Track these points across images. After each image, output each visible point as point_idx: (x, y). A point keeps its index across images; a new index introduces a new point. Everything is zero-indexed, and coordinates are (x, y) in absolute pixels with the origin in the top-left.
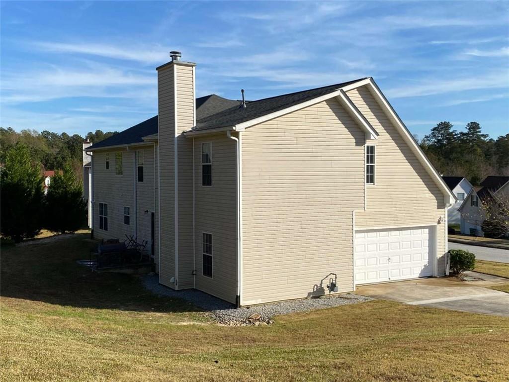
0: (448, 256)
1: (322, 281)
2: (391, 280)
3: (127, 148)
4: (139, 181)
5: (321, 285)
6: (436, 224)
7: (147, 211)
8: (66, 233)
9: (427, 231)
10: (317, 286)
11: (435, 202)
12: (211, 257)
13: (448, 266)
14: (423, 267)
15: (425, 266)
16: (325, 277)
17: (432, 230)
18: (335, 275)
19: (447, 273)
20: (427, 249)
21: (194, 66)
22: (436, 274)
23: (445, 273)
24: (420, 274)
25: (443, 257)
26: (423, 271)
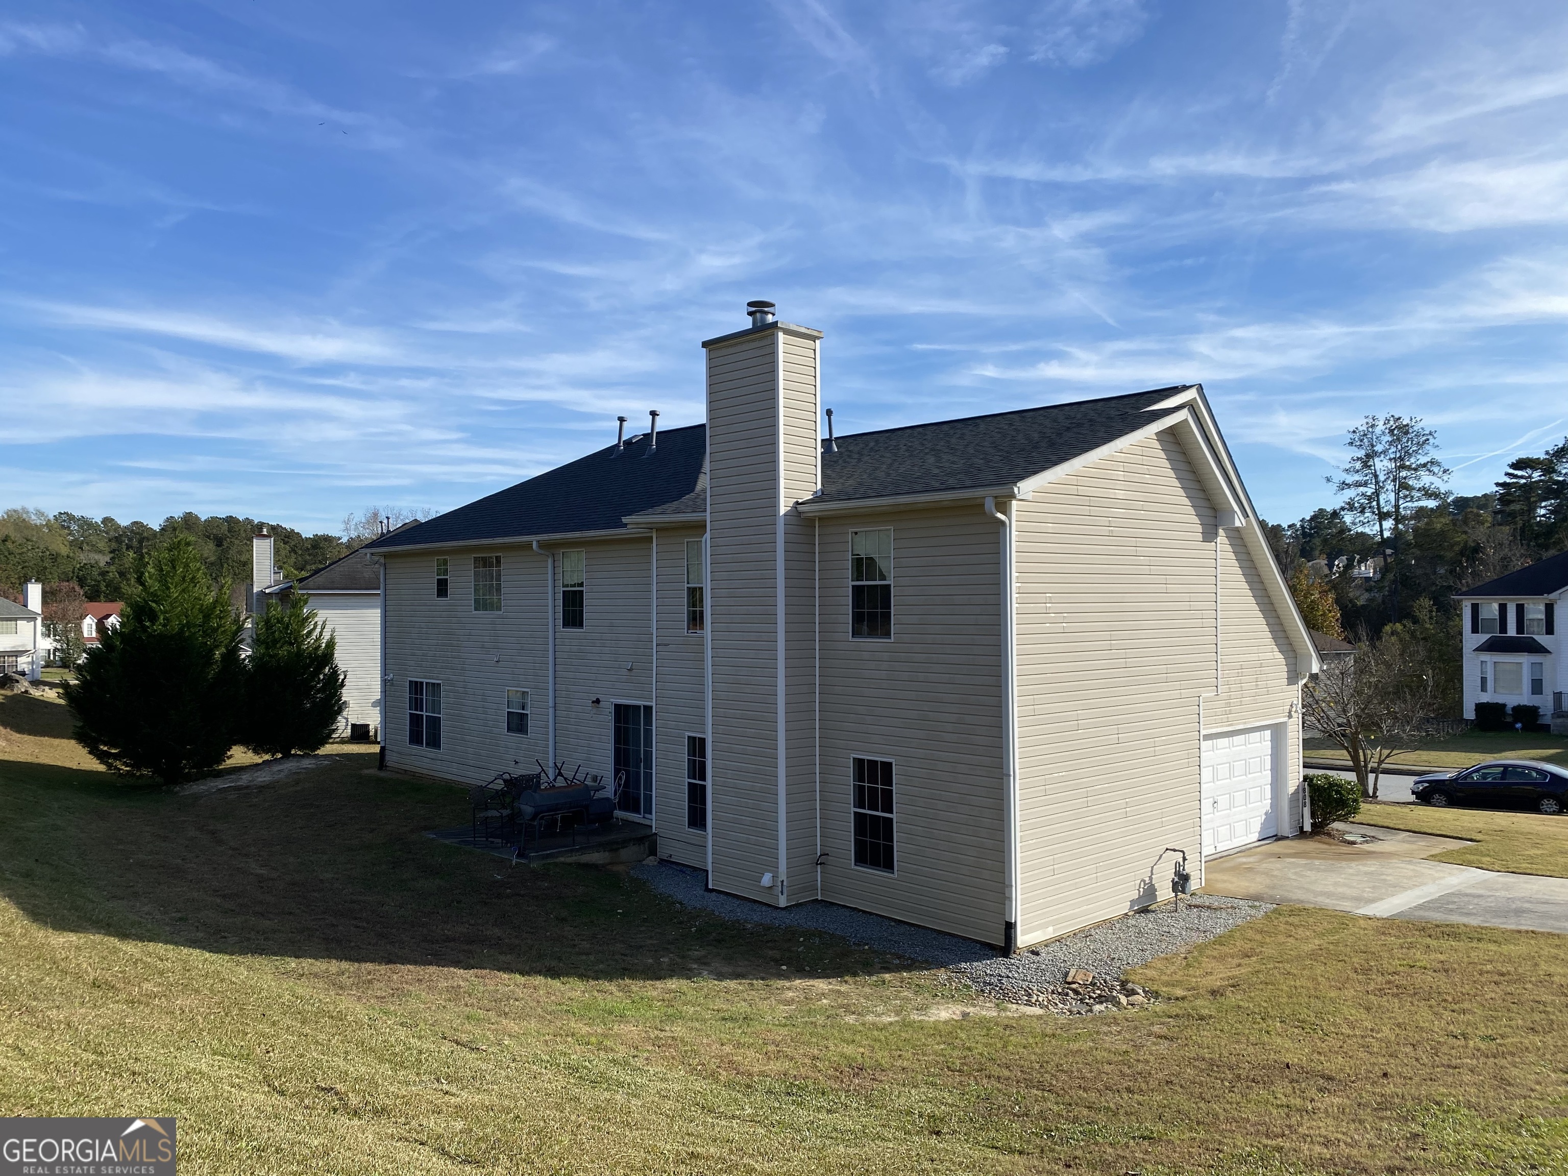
0: (1304, 790)
1: (1152, 867)
2: (1219, 850)
3: (534, 544)
4: (565, 625)
5: (1151, 878)
6: (1286, 719)
7: (597, 701)
8: (295, 755)
9: (1268, 733)
10: (1144, 881)
11: (1282, 671)
12: (891, 820)
13: (1307, 811)
14: (1264, 817)
15: (1266, 814)
16: (1158, 857)
17: (1278, 731)
18: (1183, 852)
19: (1307, 828)
20: (1267, 776)
21: (819, 338)
22: (1286, 830)
23: (1301, 828)
24: (1259, 833)
25: (1296, 792)
26: (1264, 826)
